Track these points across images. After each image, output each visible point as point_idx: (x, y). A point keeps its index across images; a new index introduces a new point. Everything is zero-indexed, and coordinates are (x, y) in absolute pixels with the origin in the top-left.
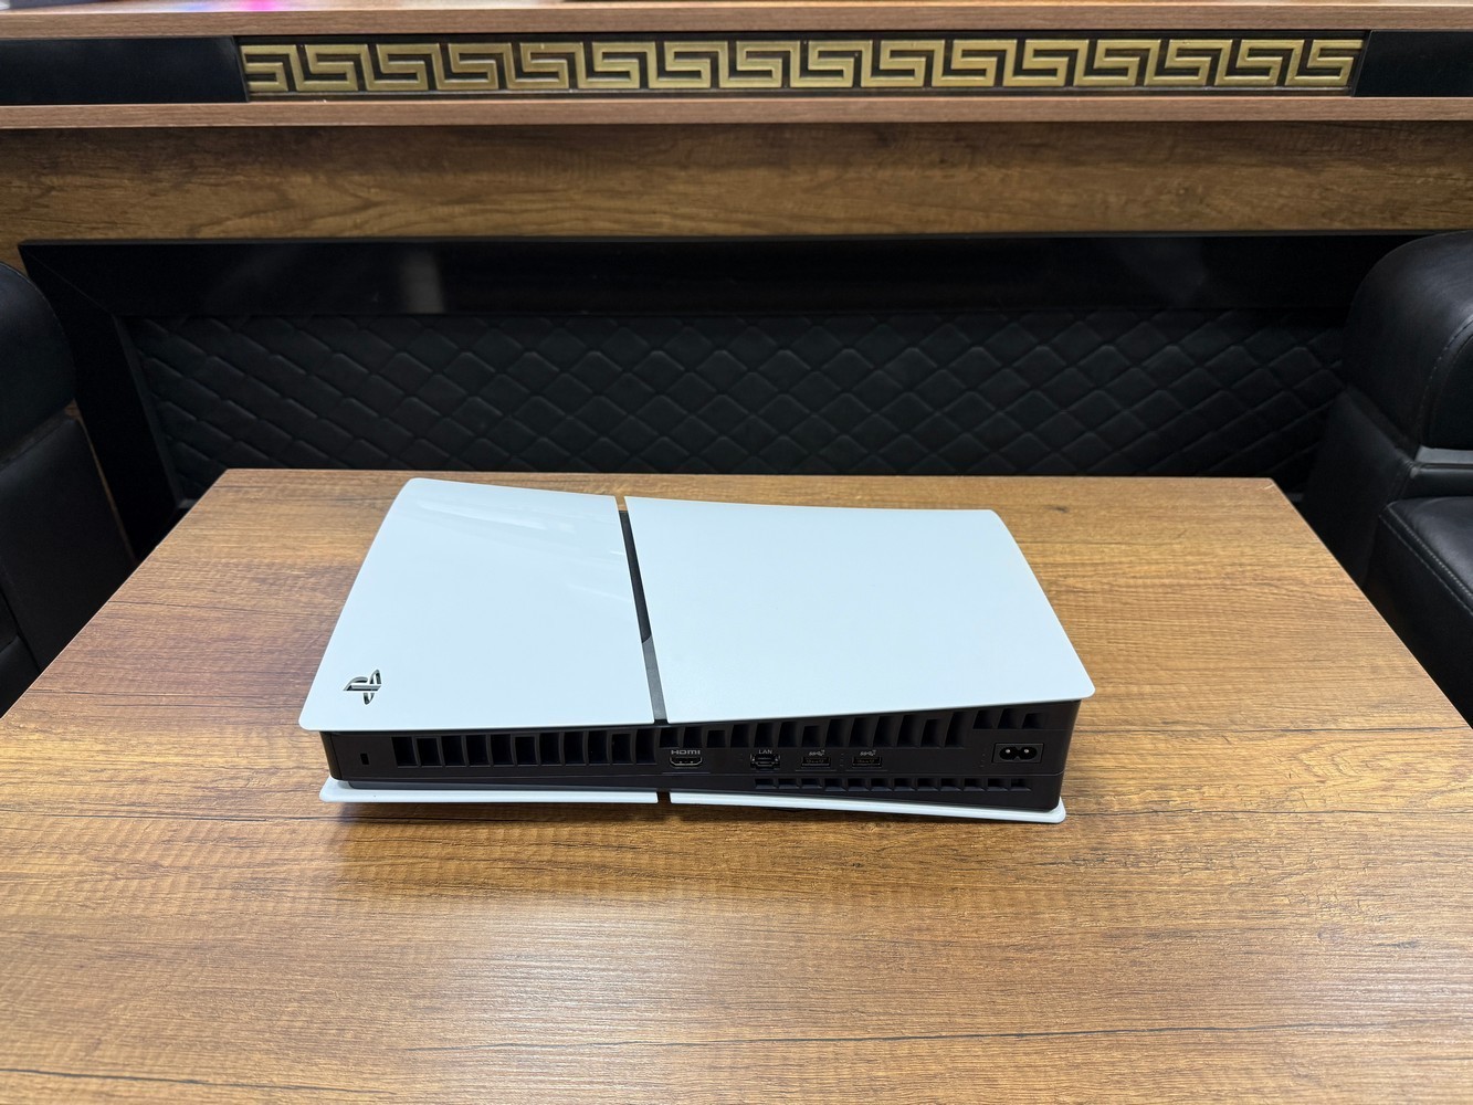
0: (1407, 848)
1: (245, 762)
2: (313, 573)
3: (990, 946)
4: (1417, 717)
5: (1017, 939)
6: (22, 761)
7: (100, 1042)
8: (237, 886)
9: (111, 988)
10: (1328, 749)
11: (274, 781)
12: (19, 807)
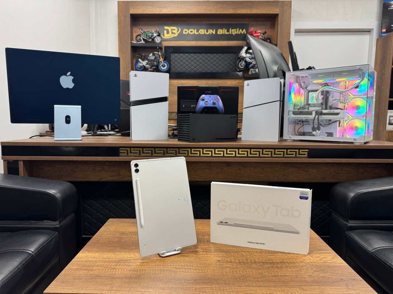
0: (323, 267)
1: (126, 256)
2: (130, 233)
3: (255, 277)
4: (327, 251)
5: (259, 276)
6: (86, 256)
7: (113, 287)
8: (130, 270)
9: (112, 281)
10: (311, 255)
11: (132, 258)
12: (89, 261)
